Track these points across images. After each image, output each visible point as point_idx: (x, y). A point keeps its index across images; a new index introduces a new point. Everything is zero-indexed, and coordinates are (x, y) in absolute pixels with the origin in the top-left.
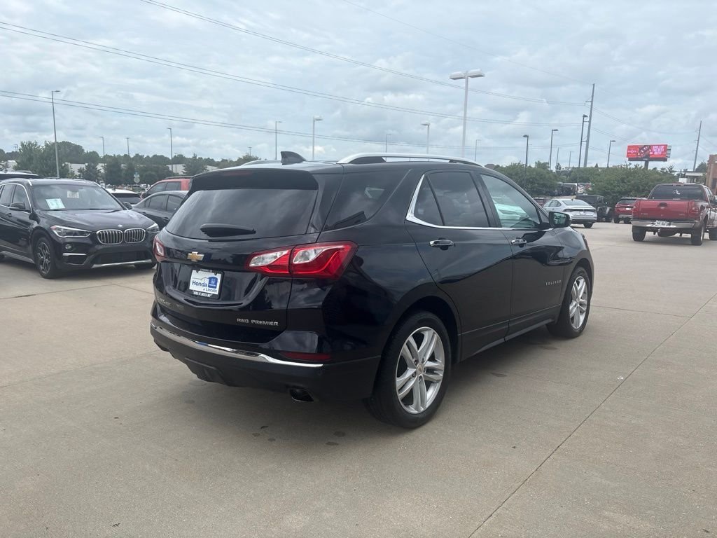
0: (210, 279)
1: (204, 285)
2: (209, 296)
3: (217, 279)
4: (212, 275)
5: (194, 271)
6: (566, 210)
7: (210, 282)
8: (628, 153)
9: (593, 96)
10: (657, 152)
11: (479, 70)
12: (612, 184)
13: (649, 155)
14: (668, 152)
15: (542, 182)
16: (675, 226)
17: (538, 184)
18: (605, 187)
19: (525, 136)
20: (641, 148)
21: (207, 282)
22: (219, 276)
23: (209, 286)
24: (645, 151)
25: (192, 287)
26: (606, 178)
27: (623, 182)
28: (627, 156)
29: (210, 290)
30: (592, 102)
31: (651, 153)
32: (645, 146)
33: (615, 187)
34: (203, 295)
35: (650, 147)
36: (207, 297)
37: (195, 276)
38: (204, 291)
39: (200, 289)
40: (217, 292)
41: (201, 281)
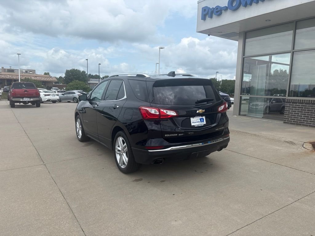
0: (200, 119)
1: (198, 122)
2: (202, 125)
3: (203, 119)
4: (201, 117)
5: (191, 118)
7: (201, 120)
16: (32, 100)
21: (199, 120)
22: (204, 117)
23: (201, 122)
25: (192, 124)
34: (200, 125)
36: (202, 126)
37: (192, 120)
38: (200, 124)
39: (198, 124)
40: (205, 123)
41: (196, 121)
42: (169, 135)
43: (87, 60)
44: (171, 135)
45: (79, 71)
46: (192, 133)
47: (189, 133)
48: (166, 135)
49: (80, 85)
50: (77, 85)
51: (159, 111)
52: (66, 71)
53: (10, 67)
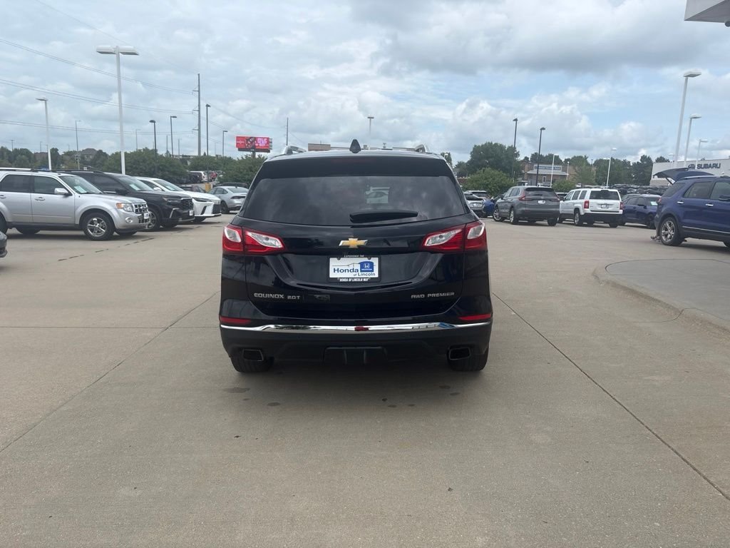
0: (362, 264)
1: (353, 271)
3: (372, 263)
4: (366, 259)
5: (331, 259)
6: (234, 198)
7: (362, 267)
8: (237, 144)
9: (199, 86)
10: (262, 144)
11: (132, 47)
12: (241, 173)
13: (255, 146)
14: (270, 144)
15: (172, 170)
17: (168, 171)
18: (236, 175)
19: (152, 121)
20: (248, 139)
21: (358, 267)
22: (375, 261)
23: (361, 271)
24: (252, 142)
25: (332, 275)
26: (235, 167)
27: (251, 171)
28: (237, 146)
29: (362, 275)
30: (199, 91)
31: (257, 145)
32: (251, 138)
33: (245, 175)
34: (355, 280)
35: (255, 139)
36: (363, 282)
37: (334, 263)
38: (357, 276)
39: (350, 275)
40: (377, 276)
41: (347, 268)
42: (263, 295)
43: (516, 120)
44: (268, 296)
45: (501, 147)
46: (325, 296)
47: (318, 296)
48: (255, 294)
49: (494, 179)
50: (486, 179)
51: (243, 236)
52: (474, 149)
53: (384, 144)
